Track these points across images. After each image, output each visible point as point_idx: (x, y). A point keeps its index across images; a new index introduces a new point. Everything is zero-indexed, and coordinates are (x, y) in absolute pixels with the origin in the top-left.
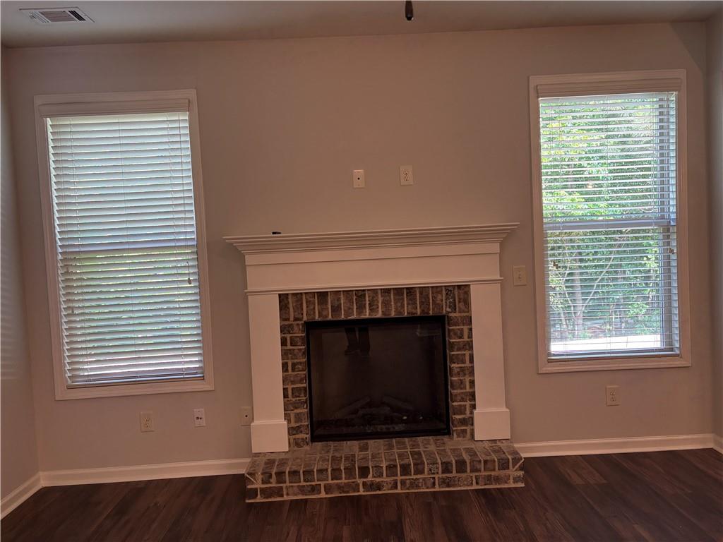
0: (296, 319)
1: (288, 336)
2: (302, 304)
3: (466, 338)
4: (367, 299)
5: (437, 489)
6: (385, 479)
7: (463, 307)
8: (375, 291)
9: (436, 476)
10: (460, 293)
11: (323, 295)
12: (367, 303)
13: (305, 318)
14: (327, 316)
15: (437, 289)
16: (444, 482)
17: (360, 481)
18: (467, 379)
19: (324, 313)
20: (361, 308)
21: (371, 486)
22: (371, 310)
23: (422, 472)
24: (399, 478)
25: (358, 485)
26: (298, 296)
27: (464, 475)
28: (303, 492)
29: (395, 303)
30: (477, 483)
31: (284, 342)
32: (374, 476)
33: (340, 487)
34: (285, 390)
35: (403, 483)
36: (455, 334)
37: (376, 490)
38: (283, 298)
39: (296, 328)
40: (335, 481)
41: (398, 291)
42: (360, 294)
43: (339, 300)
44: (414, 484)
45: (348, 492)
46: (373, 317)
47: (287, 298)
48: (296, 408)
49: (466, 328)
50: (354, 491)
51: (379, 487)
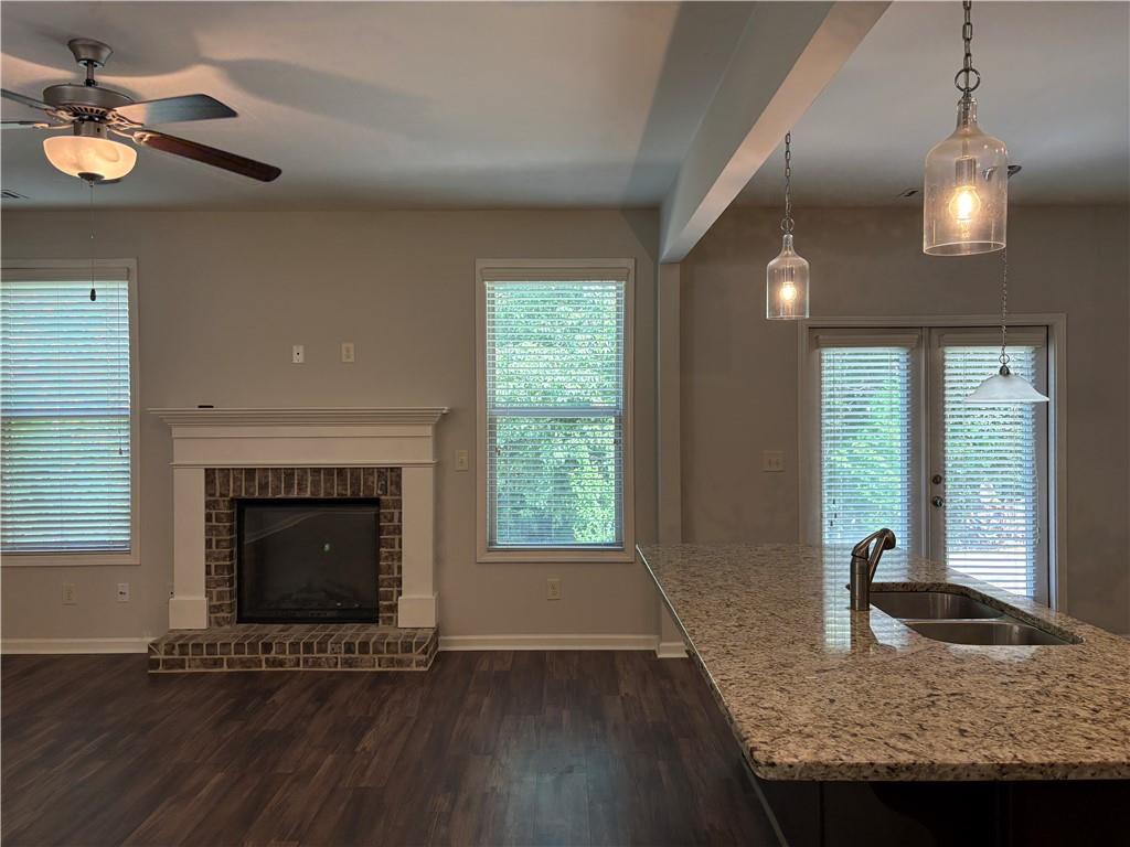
1: (214, 512)
2: (228, 481)
3: (396, 522)
4: (296, 477)
5: (339, 669)
6: (288, 656)
7: (395, 491)
8: (304, 470)
9: (339, 656)
10: (392, 476)
11: (250, 472)
12: (296, 482)
13: (231, 495)
14: (253, 494)
15: (368, 471)
16: (347, 663)
17: (263, 657)
18: (396, 564)
19: (251, 490)
20: (289, 487)
21: (272, 663)
22: (300, 489)
23: (325, 651)
24: (302, 656)
25: (260, 661)
26: (225, 471)
27: (366, 656)
28: (205, 666)
29: (325, 483)
30: (380, 665)
31: (208, 518)
32: (276, 653)
33: (243, 663)
34: (208, 567)
35: (306, 661)
36: (385, 517)
37: (276, 667)
38: (210, 473)
39: (222, 505)
40: (238, 656)
41: (329, 471)
42: (289, 473)
43: (267, 477)
44: (317, 663)
45: (249, 667)
46: (302, 496)
47: (214, 473)
48: (219, 586)
49: (396, 512)
50: (256, 667)
51: (281, 663)
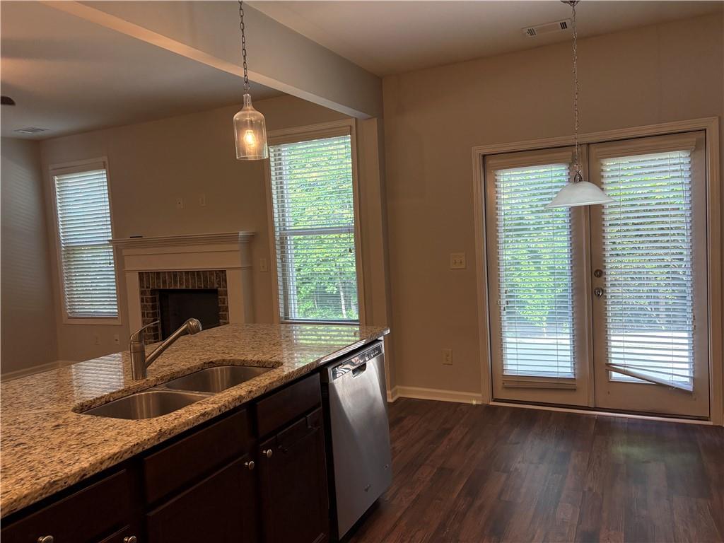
0: (147, 288)
1: (144, 297)
2: (149, 279)
3: (226, 304)
4: (178, 277)
7: (224, 285)
8: (181, 273)
10: (221, 275)
11: (158, 274)
13: (151, 287)
15: (211, 272)
19: (159, 285)
20: (176, 282)
26: (147, 274)
29: (191, 281)
31: (142, 300)
36: (221, 301)
39: (147, 293)
41: (193, 273)
42: (175, 274)
43: (165, 277)
46: (181, 288)
47: (143, 275)
49: (225, 298)
